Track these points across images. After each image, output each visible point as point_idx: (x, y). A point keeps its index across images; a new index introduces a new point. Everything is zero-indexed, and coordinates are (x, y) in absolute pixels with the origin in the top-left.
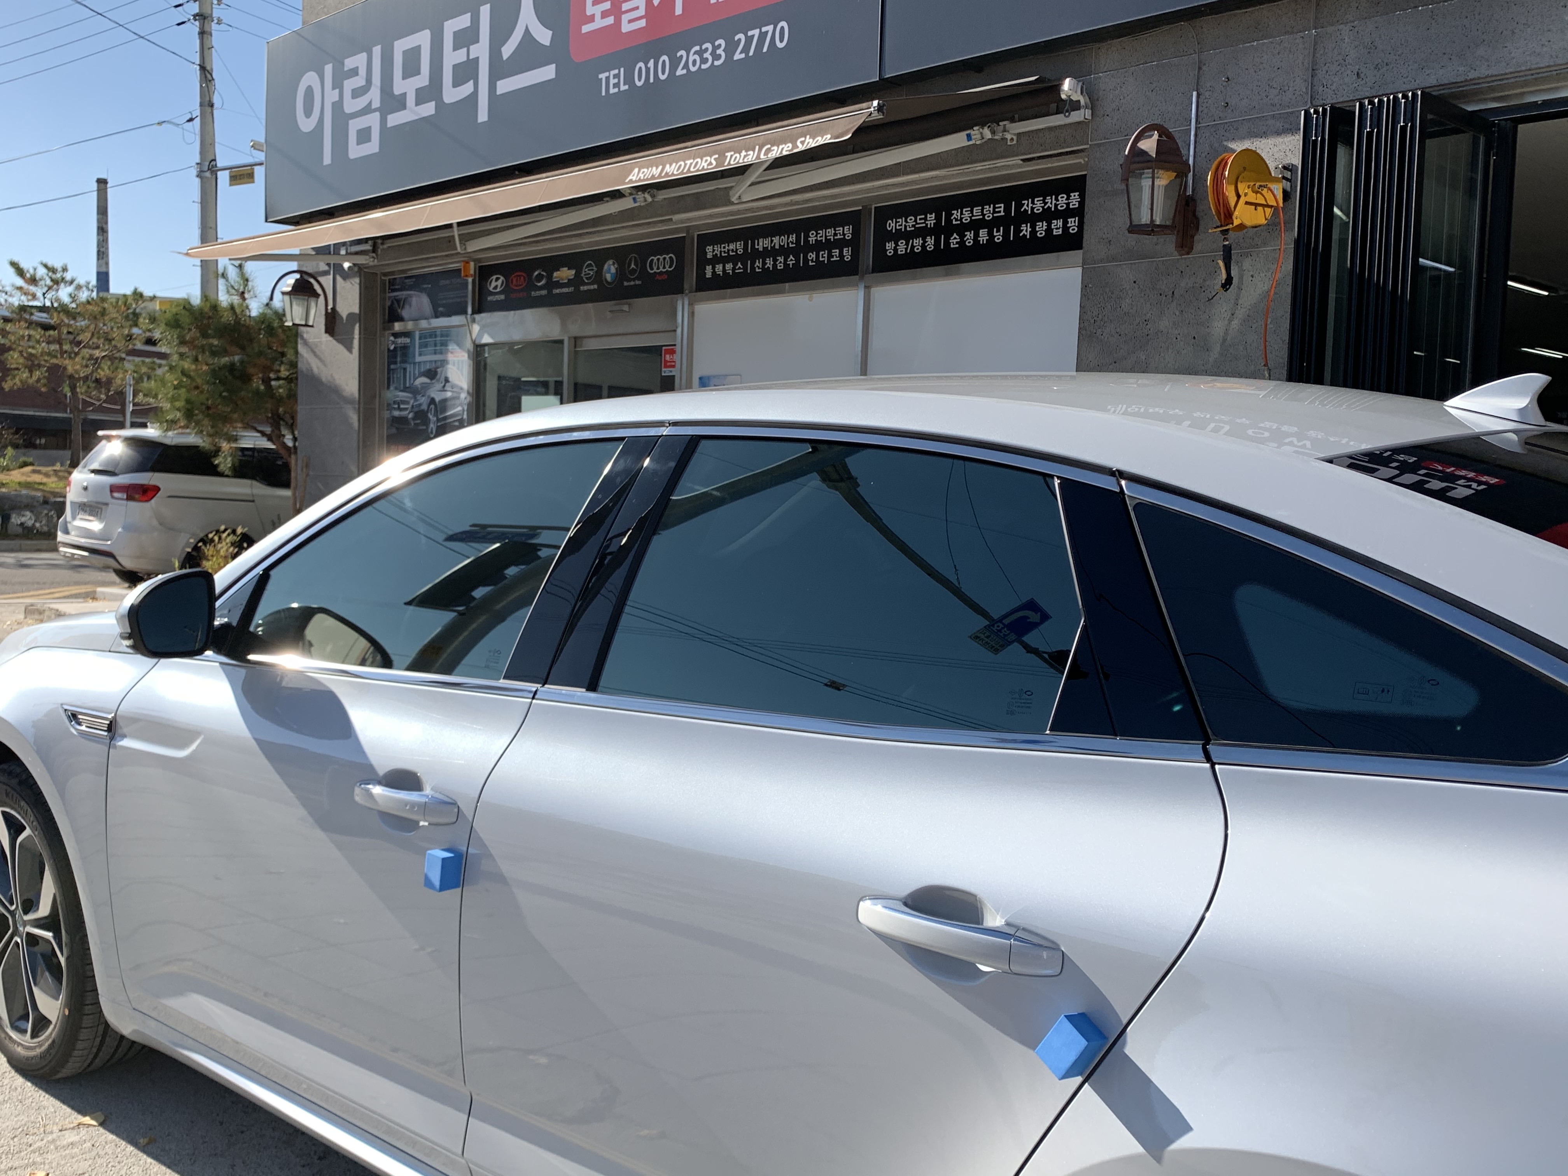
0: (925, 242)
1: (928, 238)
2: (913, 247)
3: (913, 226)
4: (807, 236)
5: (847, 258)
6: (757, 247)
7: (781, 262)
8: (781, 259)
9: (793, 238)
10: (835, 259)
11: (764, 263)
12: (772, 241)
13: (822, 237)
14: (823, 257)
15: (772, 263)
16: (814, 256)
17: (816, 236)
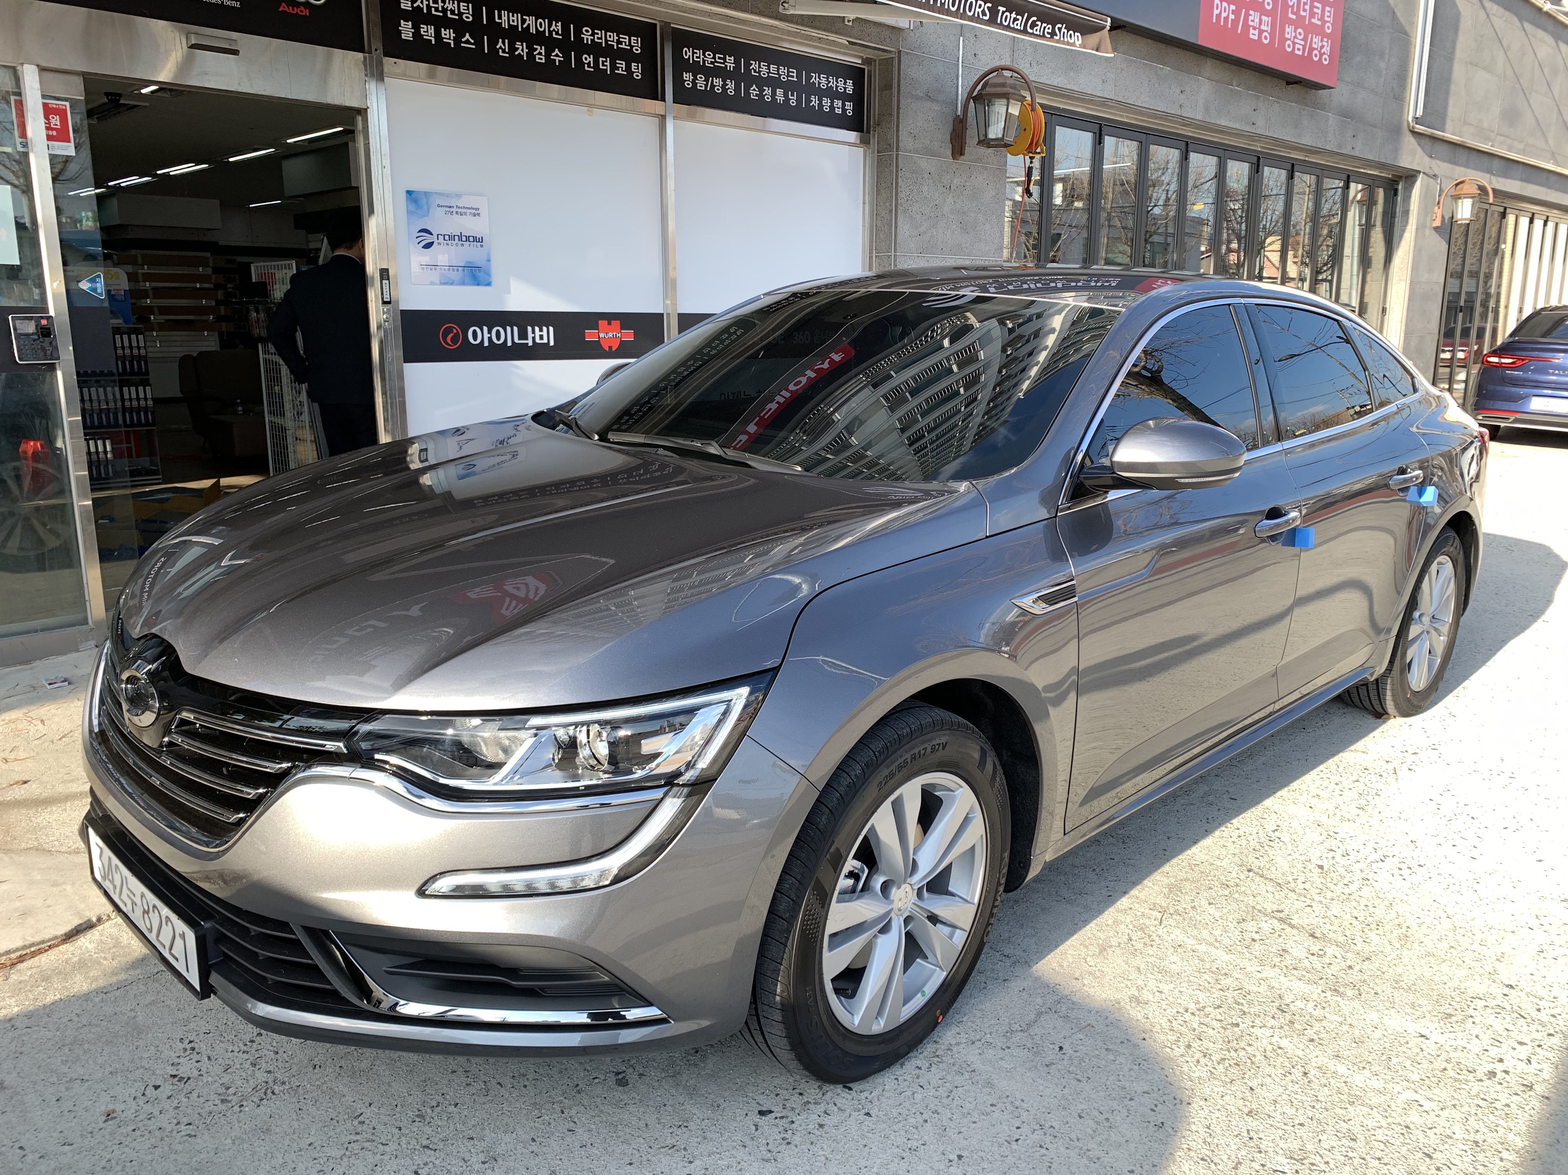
0: (725, 85)
1: (728, 82)
2: (713, 86)
3: (712, 63)
4: (578, 33)
5: (638, 76)
6: (497, 20)
7: (540, 54)
8: (540, 49)
9: (558, 26)
10: (620, 72)
11: (513, 49)
12: (524, 21)
13: (601, 38)
14: (603, 65)
15: (526, 50)
16: (591, 60)
17: (593, 34)
